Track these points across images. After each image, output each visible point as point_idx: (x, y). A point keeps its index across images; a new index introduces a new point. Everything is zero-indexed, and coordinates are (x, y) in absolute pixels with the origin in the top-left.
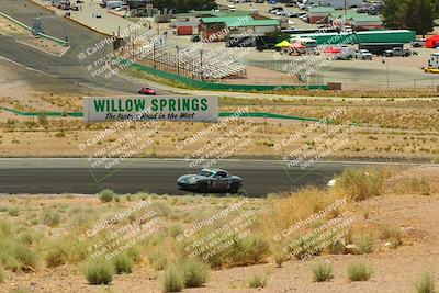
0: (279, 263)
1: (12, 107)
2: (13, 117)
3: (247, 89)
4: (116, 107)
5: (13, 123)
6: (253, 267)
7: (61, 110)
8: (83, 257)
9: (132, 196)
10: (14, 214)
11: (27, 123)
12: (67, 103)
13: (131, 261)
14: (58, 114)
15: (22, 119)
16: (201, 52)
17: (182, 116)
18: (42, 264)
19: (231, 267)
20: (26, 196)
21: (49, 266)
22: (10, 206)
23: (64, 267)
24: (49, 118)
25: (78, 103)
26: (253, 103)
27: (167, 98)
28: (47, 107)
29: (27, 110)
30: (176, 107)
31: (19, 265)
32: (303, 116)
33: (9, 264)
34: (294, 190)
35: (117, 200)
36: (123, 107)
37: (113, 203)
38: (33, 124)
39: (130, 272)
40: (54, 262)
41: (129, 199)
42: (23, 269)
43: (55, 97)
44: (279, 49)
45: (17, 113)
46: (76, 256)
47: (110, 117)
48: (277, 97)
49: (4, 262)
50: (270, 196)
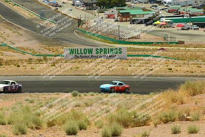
0: (156, 125)
1: (31, 52)
2: (31, 56)
3: (140, 43)
4: (79, 52)
5: (31, 59)
6: (143, 127)
7: (54, 54)
8: (64, 122)
9: (87, 94)
10: (32, 102)
11: (38, 60)
12: (57, 50)
13: (87, 124)
14: (53, 56)
15: (35, 58)
16: (119, 26)
17: (110, 56)
18: (45, 126)
19: (133, 127)
20: (37, 93)
21: (48, 127)
22: (30, 98)
23: (55, 127)
24: (48, 57)
25: (62, 50)
26: (143, 50)
27: (103, 48)
28: (47, 52)
29: (38, 54)
30: (107, 52)
31: (34, 126)
32: (166, 56)
33: (29, 125)
34: (163, 91)
35: (80, 96)
36: (83, 52)
37: (78, 97)
38: (41, 60)
39: (86, 129)
40: (51, 124)
41: (85, 95)
42: (36, 128)
43: (51, 47)
44: (155, 25)
45: (33, 55)
46: (61, 122)
47: (77, 57)
48: (154, 47)
49: (27, 124)
50: (151, 94)
